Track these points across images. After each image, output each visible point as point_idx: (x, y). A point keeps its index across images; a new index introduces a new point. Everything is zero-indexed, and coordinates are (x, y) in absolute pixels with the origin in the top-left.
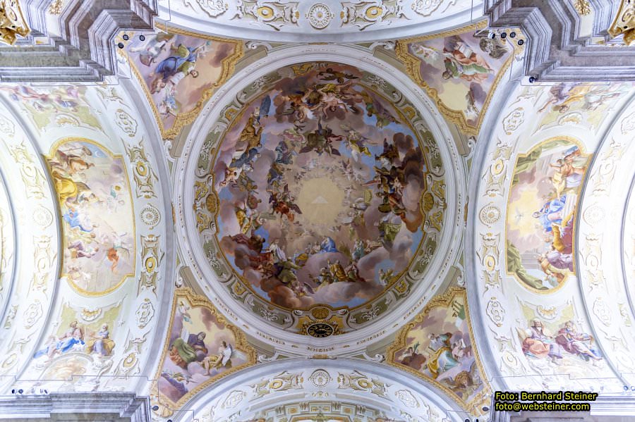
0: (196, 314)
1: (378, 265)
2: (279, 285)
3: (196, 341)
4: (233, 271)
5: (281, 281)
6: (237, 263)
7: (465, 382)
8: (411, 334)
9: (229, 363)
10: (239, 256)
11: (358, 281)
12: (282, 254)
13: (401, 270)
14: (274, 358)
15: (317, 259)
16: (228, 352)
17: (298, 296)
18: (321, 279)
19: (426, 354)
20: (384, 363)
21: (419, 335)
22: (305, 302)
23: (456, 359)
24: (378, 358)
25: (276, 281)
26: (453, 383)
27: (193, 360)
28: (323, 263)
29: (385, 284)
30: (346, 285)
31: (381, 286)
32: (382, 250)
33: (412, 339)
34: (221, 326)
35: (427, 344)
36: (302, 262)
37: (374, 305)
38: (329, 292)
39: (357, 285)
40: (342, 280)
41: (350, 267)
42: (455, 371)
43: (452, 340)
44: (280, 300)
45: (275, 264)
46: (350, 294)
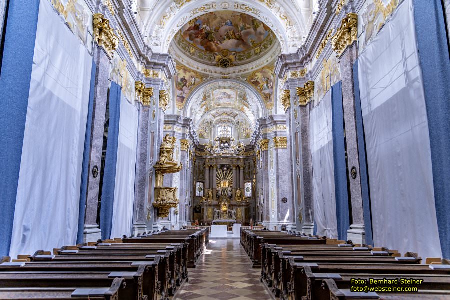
0: (181, 71)
1: (250, 36)
2: (208, 42)
3: (183, 79)
4: (189, 43)
5: (208, 39)
6: (190, 39)
7: (269, 97)
8: (257, 74)
9: (195, 83)
10: (190, 35)
11: (241, 40)
12: (208, 28)
13: (259, 42)
14: (209, 78)
15: (224, 28)
16: (193, 79)
17: (216, 46)
18: (226, 37)
19: (260, 82)
20: (246, 82)
21: (259, 75)
22: (219, 48)
23: (268, 87)
24: (245, 79)
25: (206, 40)
26: (265, 95)
27: (184, 86)
28: (226, 30)
29: (252, 45)
30: (236, 41)
31: (250, 45)
32: (252, 30)
33: (257, 75)
34: (190, 72)
35: (262, 78)
36: (217, 30)
37: (246, 53)
38: (229, 43)
39: (241, 42)
40: (235, 38)
41: (238, 33)
42: (267, 91)
43: (269, 81)
44: (209, 49)
45: (206, 33)
46: (237, 45)
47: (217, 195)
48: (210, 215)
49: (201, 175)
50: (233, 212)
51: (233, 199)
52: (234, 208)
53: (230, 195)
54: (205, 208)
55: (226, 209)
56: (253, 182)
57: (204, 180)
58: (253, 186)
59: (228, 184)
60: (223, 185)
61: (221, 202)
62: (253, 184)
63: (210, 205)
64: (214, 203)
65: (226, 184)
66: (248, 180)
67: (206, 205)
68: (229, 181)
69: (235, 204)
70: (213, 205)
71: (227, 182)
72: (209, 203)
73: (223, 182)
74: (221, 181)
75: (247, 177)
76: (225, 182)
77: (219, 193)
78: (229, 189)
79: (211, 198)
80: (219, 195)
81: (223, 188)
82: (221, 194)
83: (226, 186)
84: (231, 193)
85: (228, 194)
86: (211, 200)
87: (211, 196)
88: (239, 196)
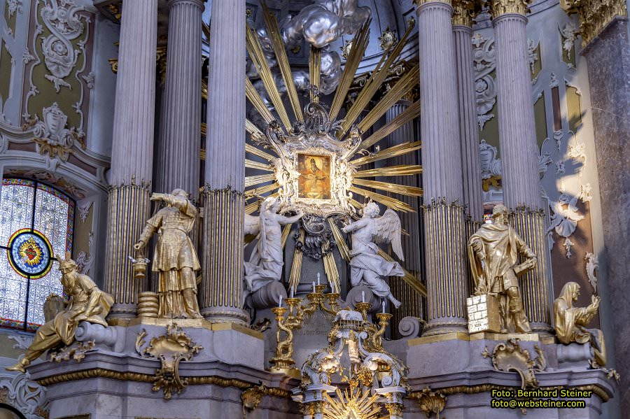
49: (52, 120)
53: (383, 289)
56: (556, 199)
57: (66, 156)
58: (551, 247)
59: (349, 183)
60: (296, 184)
61: (285, 350)
62: (552, 219)
63: (168, 375)
64: (213, 350)
65: (332, 177)
66: (498, 190)
67: (110, 378)
68: (360, 152)
69: (483, 375)
70: (214, 373)
71: (334, 156)
72: (158, 346)
73: (295, 154)
74: (277, 148)
75: (488, 162)
76: (311, 158)
77: (258, 265)
78: (365, 226)
79: (182, 292)
80: (253, 281)
81: (302, 214)
82: (275, 272)
83: (327, 197)
84: (389, 271)
85: (355, 280)
86: (185, 315)
87: (187, 272)
88: (506, 288)
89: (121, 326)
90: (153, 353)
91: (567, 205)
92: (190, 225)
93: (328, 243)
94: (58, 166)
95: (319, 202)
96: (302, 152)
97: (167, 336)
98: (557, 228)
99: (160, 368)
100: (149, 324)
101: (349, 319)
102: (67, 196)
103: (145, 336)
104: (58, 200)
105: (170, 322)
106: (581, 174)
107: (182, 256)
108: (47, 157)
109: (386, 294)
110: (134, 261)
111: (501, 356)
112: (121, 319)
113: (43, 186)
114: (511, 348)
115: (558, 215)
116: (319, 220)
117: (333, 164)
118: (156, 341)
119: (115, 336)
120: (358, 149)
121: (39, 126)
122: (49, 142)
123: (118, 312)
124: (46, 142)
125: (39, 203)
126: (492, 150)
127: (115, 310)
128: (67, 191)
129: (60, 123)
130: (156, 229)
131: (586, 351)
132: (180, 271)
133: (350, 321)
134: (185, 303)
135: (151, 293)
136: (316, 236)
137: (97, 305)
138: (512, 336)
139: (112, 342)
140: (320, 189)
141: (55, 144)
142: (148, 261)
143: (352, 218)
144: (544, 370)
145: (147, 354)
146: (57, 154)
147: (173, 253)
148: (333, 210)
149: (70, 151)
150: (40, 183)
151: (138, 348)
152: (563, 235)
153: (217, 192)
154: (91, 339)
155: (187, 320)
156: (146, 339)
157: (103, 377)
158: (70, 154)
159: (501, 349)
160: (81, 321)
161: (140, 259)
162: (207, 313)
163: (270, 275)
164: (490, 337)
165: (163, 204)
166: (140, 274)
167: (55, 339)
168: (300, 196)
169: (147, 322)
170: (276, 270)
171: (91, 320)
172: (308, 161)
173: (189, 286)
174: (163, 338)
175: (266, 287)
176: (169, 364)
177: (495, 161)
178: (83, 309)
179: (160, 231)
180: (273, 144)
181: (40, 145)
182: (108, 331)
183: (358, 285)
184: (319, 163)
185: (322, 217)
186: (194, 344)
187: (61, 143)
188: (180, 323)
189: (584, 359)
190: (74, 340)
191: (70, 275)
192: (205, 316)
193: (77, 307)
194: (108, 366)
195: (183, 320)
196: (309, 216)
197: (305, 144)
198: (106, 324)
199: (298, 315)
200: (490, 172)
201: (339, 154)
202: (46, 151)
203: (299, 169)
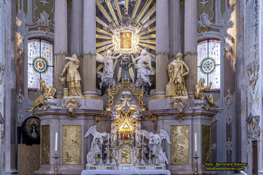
47: (98, 80)
48: (75, 152)
49: (44, 17)
50: (156, 138)
51: (158, 91)
52: (160, 123)
53: (146, 80)
54: (54, 124)
55: (131, 129)
56: (226, 37)
57: (50, 30)
58: (224, 55)
59: (138, 42)
60: (119, 43)
61: (111, 102)
62: (225, 44)
63: (71, 113)
64: (85, 105)
65: (132, 40)
66: (208, 32)
67: (54, 114)
68: (142, 31)
69: (166, 111)
70: (83, 112)
71: (133, 32)
72: (69, 104)
73: (119, 33)
74: (112, 31)
75: (205, 21)
76: (125, 33)
77: (106, 73)
78: (141, 59)
79: (75, 88)
80: (103, 79)
81: (121, 54)
82: (111, 76)
83: (130, 47)
84: (149, 73)
85: (138, 77)
86: (76, 94)
87: (76, 82)
88: (178, 81)
89: (58, 98)
90: (67, 107)
91: (229, 39)
92: (77, 66)
93: (131, 63)
94: (47, 34)
95: (127, 50)
96: (121, 32)
97: (71, 101)
98: (226, 48)
99: (68, 111)
100: (66, 98)
101: (126, 94)
102: (52, 43)
103: (65, 101)
104: (49, 45)
105: (72, 97)
106: (233, 28)
107: (75, 77)
108: (43, 31)
109: (147, 81)
110: (61, 79)
111: (175, 104)
112: (58, 96)
113: (43, 41)
114: (178, 101)
115: (226, 43)
116: (127, 56)
117: (132, 35)
118: (68, 103)
119: (56, 102)
120: (141, 30)
121: (39, 20)
122: (43, 26)
123: (58, 94)
124: (42, 26)
125: (42, 46)
126: (207, 16)
127: (57, 93)
128: (51, 41)
129: (46, 17)
130: (67, 68)
131: (202, 101)
132: (74, 81)
133: (126, 95)
134: (76, 91)
135: (66, 88)
136: (126, 62)
137: (51, 93)
138: (179, 97)
139: (55, 103)
140: (128, 44)
141: (45, 26)
142: (65, 78)
143: (139, 54)
144: (188, 108)
145: (65, 107)
146: (46, 29)
147: (72, 76)
148: (132, 52)
149: (51, 27)
150: (42, 39)
151: (63, 105)
152: (227, 50)
153: (86, 54)
154: (49, 103)
155: (77, 96)
156: (65, 102)
157: (52, 114)
158: (51, 29)
159: (175, 102)
160: (46, 98)
161: (62, 78)
162: (84, 93)
163: (109, 77)
164: (172, 98)
165: (69, 60)
166: (63, 83)
167: (40, 103)
168: (121, 48)
169: (65, 97)
170: (111, 75)
171: (49, 97)
172: (124, 35)
173: (77, 86)
174: (70, 102)
175: (108, 81)
176: (71, 110)
177: (207, 20)
178: (47, 94)
179: (68, 69)
180: (111, 30)
181: (40, 27)
182: (54, 100)
183: (139, 78)
184: (128, 35)
185: (128, 55)
186: (79, 104)
187: (47, 25)
188: (75, 97)
189: (201, 104)
190: (45, 104)
191: (42, 84)
192: (83, 94)
193: (45, 94)
194: (53, 112)
195: (76, 96)
196: (123, 54)
197: (122, 29)
198: (53, 98)
199: (117, 90)
200: (206, 25)
201: (134, 32)
202: (42, 29)
203: (121, 38)
